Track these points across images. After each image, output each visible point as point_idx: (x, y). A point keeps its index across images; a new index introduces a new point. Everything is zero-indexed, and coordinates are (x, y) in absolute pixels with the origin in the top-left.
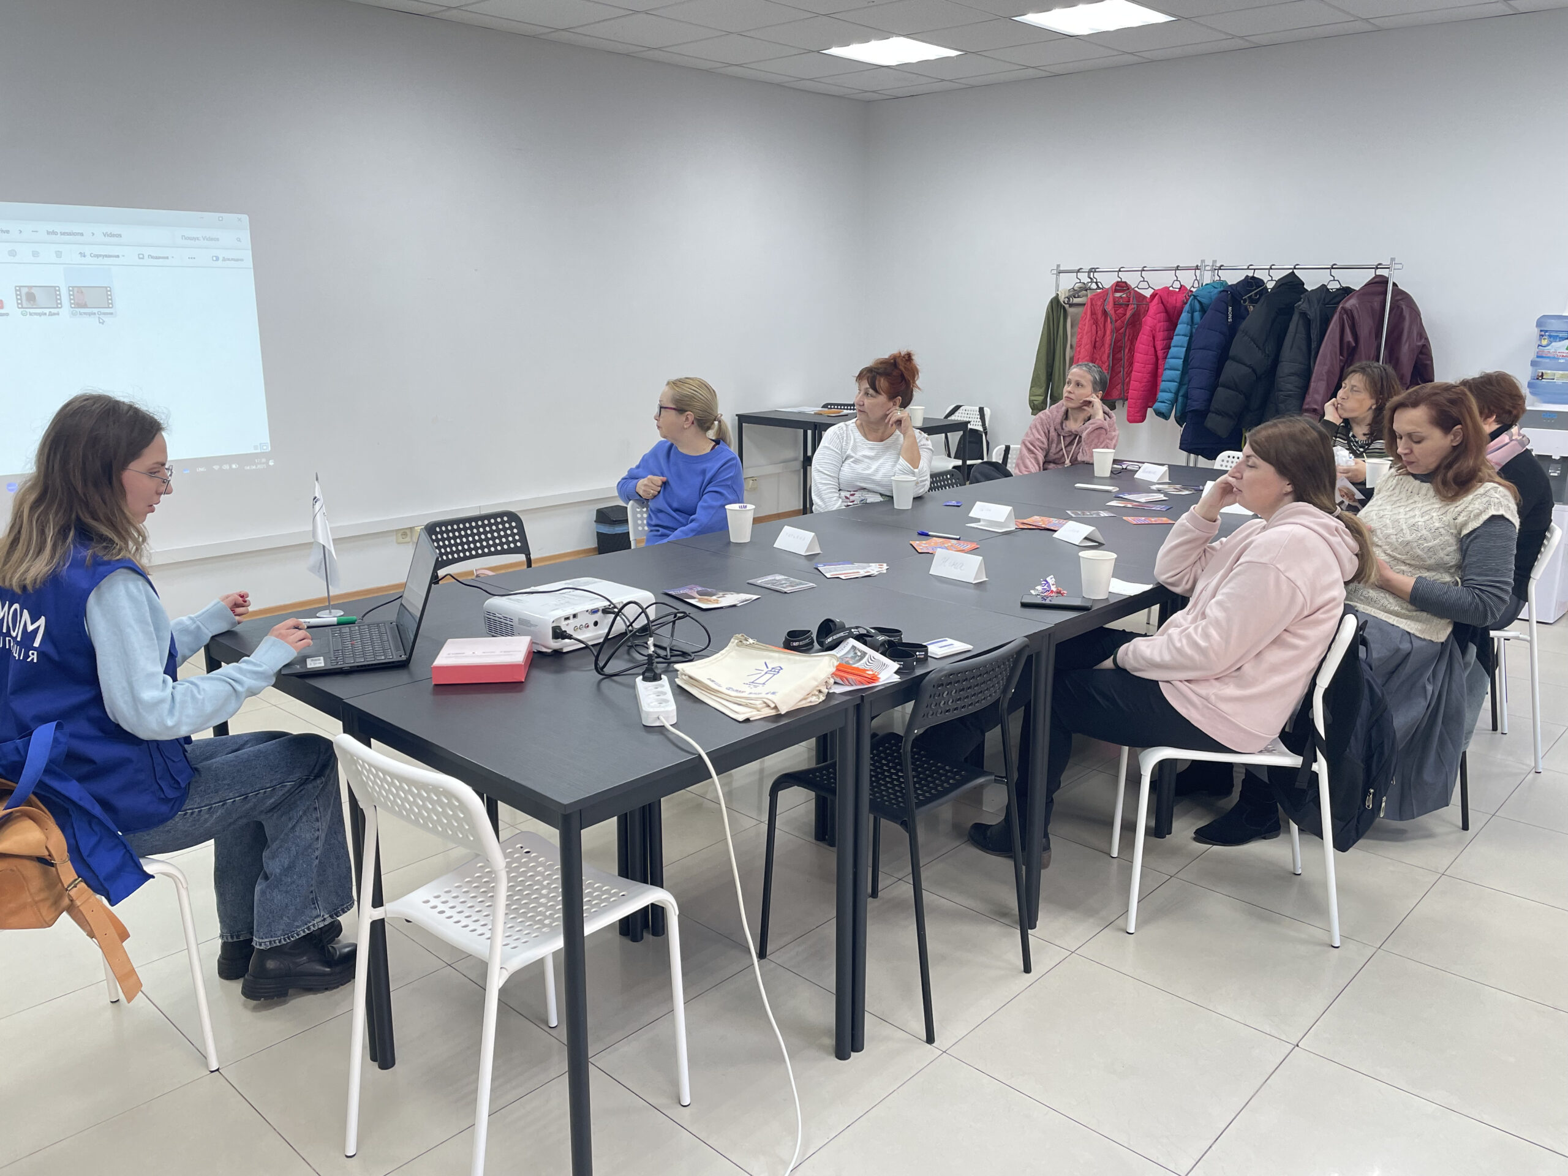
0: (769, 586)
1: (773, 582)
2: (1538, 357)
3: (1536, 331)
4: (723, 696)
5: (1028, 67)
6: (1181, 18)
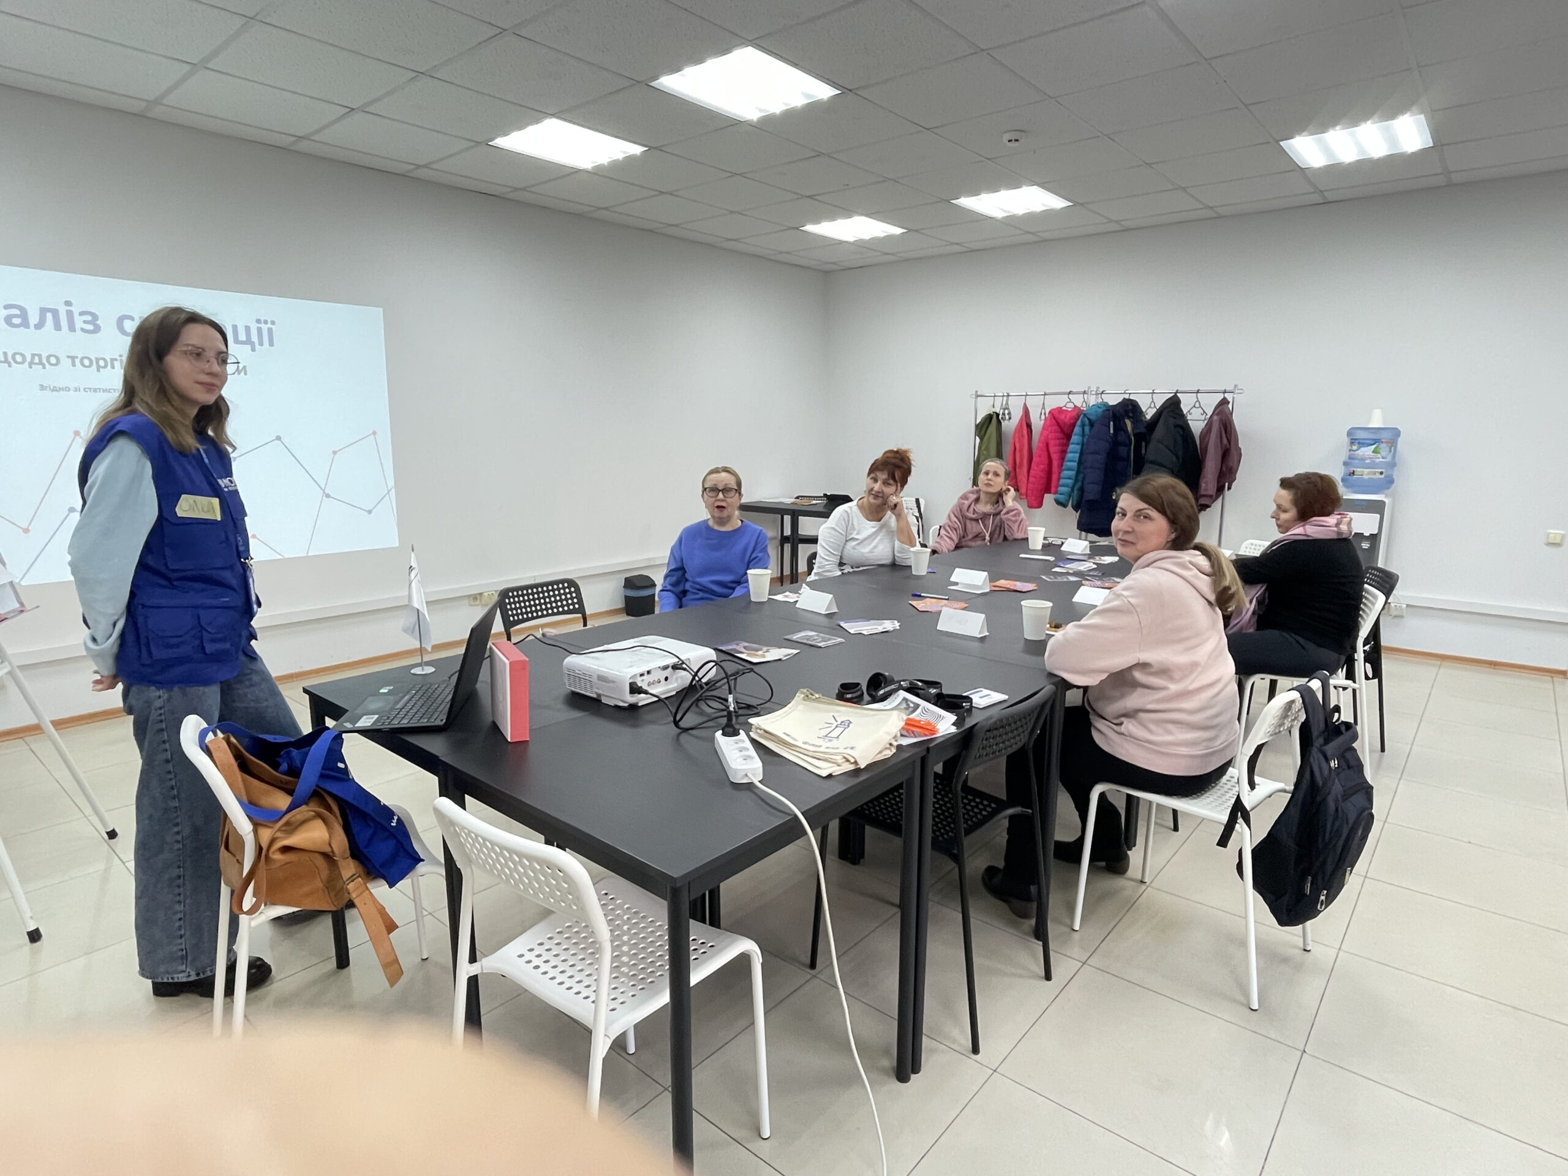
0: (805, 641)
1: (808, 638)
2: (1350, 458)
3: (1346, 440)
4: (801, 751)
5: (952, 244)
6: (1076, 204)
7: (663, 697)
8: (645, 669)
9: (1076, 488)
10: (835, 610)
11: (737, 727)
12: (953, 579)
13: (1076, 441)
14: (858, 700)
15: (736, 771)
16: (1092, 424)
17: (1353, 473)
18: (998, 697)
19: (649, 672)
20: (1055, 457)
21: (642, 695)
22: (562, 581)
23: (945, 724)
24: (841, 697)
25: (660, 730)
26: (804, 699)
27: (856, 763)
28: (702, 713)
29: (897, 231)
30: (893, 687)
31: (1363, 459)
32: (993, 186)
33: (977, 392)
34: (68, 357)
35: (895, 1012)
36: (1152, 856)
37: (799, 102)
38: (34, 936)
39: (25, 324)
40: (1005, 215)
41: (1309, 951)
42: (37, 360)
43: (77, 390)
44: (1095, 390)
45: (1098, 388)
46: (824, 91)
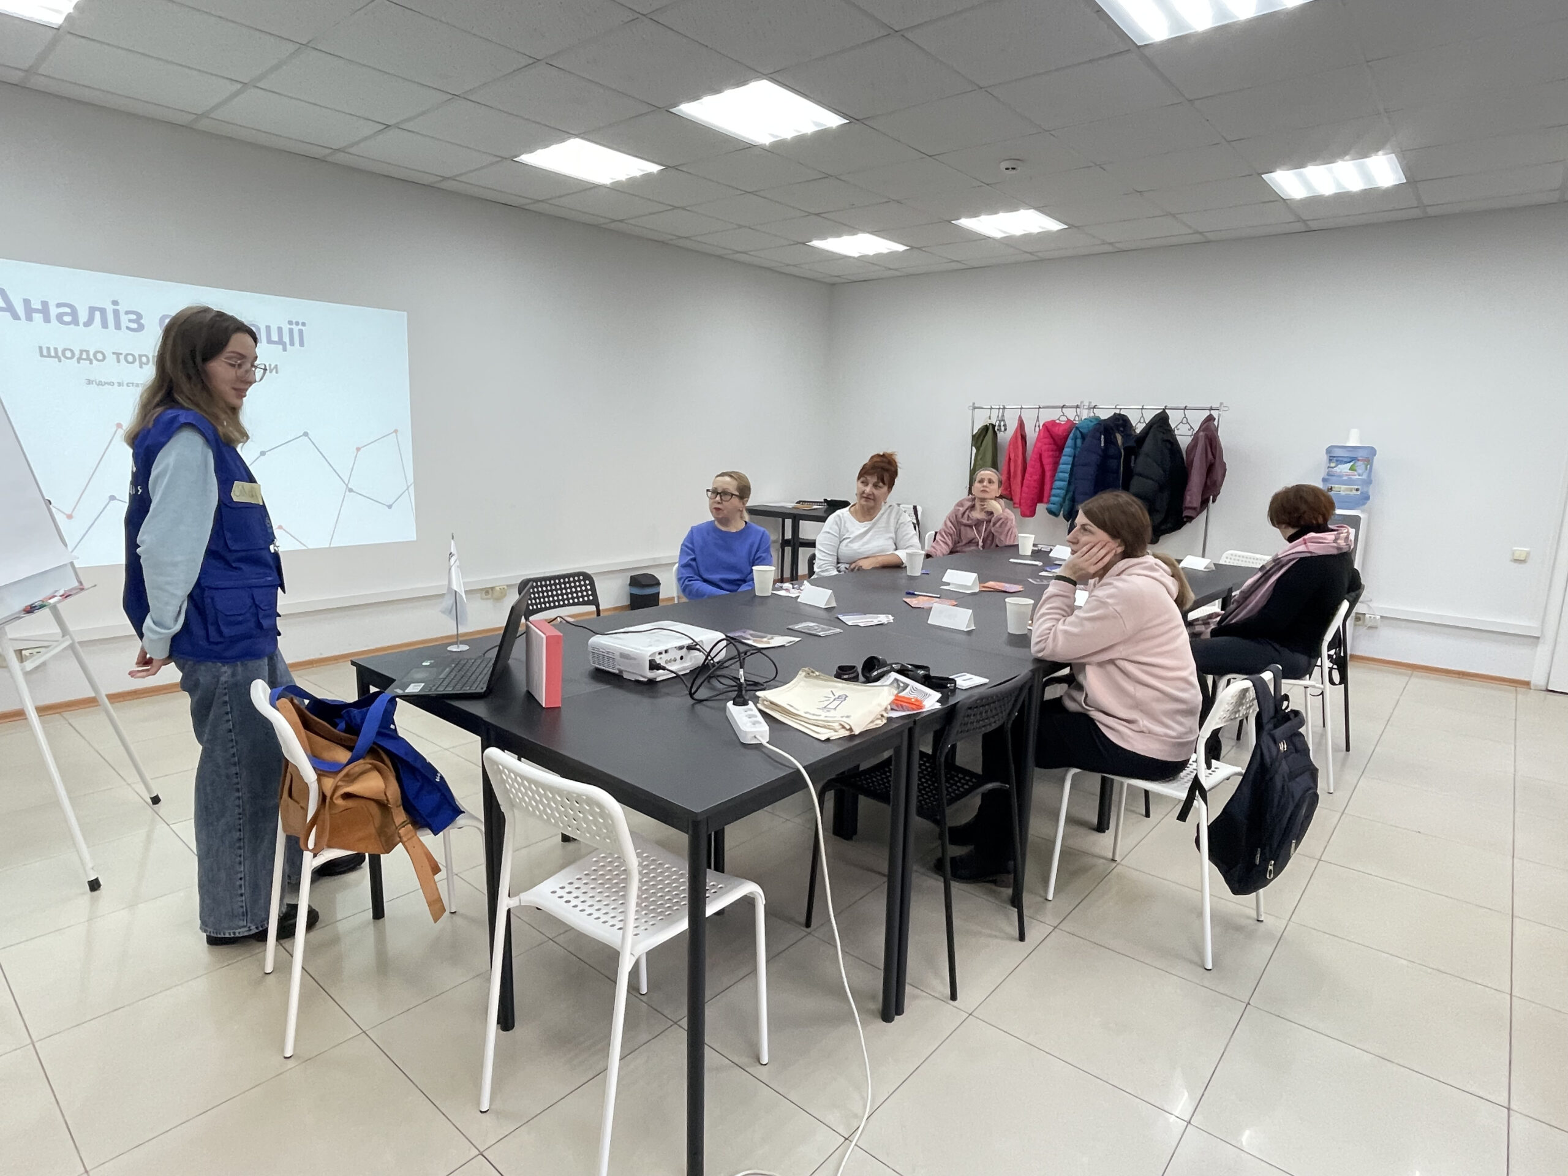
0: (806, 631)
1: (809, 628)
2: (1328, 475)
3: (1324, 457)
4: (803, 719)
5: (952, 261)
6: (1071, 227)
7: (680, 673)
8: (662, 648)
9: (1067, 498)
10: (834, 604)
11: (747, 698)
12: (944, 580)
13: (1068, 454)
14: (855, 679)
15: (745, 732)
16: (1083, 437)
17: (1331, 489)
18: (978, 680)
19: (666, 651)
20: (1047, 468)
21: (661, 671)
22: (578, 574)
23: (931, 701)
24: (838, 676)
25: (678, 701)
26: (806, 677)
27: (851, 730)
28: (713, 688)
29: (901, 248)
30: (885, 669)
31: (1340, 476)
32: (992, 208)
33: (974, 404)
34: (113, 353)
35: (881, 964)
36: (1121, 841)
37: (809, 129)
38: (94, 885)
39: (75, 321)
40: (1004, 235)
41: (1262, 921)
42: (84, 356)
43: (120, 384)
44: (1087, 404)
45: (1090, 403)
46: (833, 121)
